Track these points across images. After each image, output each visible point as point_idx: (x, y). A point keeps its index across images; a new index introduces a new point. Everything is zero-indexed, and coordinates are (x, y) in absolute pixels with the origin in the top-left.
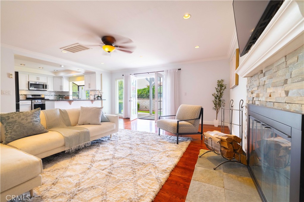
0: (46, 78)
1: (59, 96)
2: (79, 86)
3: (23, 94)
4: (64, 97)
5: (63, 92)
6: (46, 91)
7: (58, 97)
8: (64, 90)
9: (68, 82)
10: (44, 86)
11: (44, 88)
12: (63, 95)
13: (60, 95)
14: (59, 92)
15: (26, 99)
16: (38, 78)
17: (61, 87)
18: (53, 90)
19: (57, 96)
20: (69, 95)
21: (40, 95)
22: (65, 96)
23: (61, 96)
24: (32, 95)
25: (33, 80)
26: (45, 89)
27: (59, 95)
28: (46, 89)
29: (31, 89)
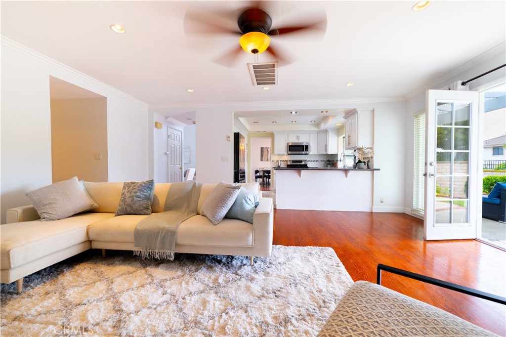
0: (308, 134)
1: (328, 162)
3: (284, 160)
6: (308, 154)
8: (331, 152)
9: (336, 137)
10: (305, 148)
11: (304, 151)
12: (332, 161)
15: (286, 166)
16: (298, 138)
17: (326, 147)
18: (317, 152)
19: (324, 162)
20: (337, 161)
21: (301, 161)
24: (293, 161)
25: (293, 140)
28: (307, 152)
29: (289, 153)
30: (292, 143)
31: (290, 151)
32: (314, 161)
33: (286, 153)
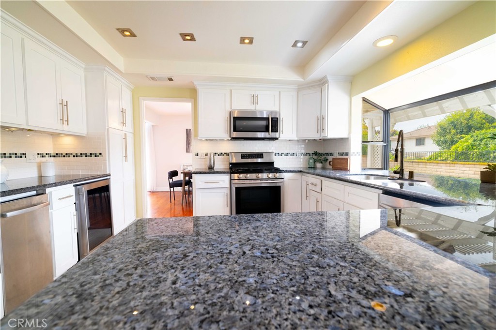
0: (278, 91)
1: (315, 157)
2: (387, 112)
3: (223, 152)
4: (330, 158)
5: (325, 141)
6: (277, 139)
7: (312, 161)
8: (331, 133)
9: (346, 98)
10: (272, 125)
11: (268, 131)
12: (327, 154)
13: (319, 151)
14: (315, 140)
16: (254, 99)
17: (321, 121)
19: (308, 157)
20: (347, 154)
22: (331, 154)
23: (321, 154)
25: (243, 105)
26: (272, 135)
27: (316, 153)
28: (276, 135)
29: (235, 135)
30: (240, 112)
31: (235, 130)
32: (287, 154)
33: (227, 137)
